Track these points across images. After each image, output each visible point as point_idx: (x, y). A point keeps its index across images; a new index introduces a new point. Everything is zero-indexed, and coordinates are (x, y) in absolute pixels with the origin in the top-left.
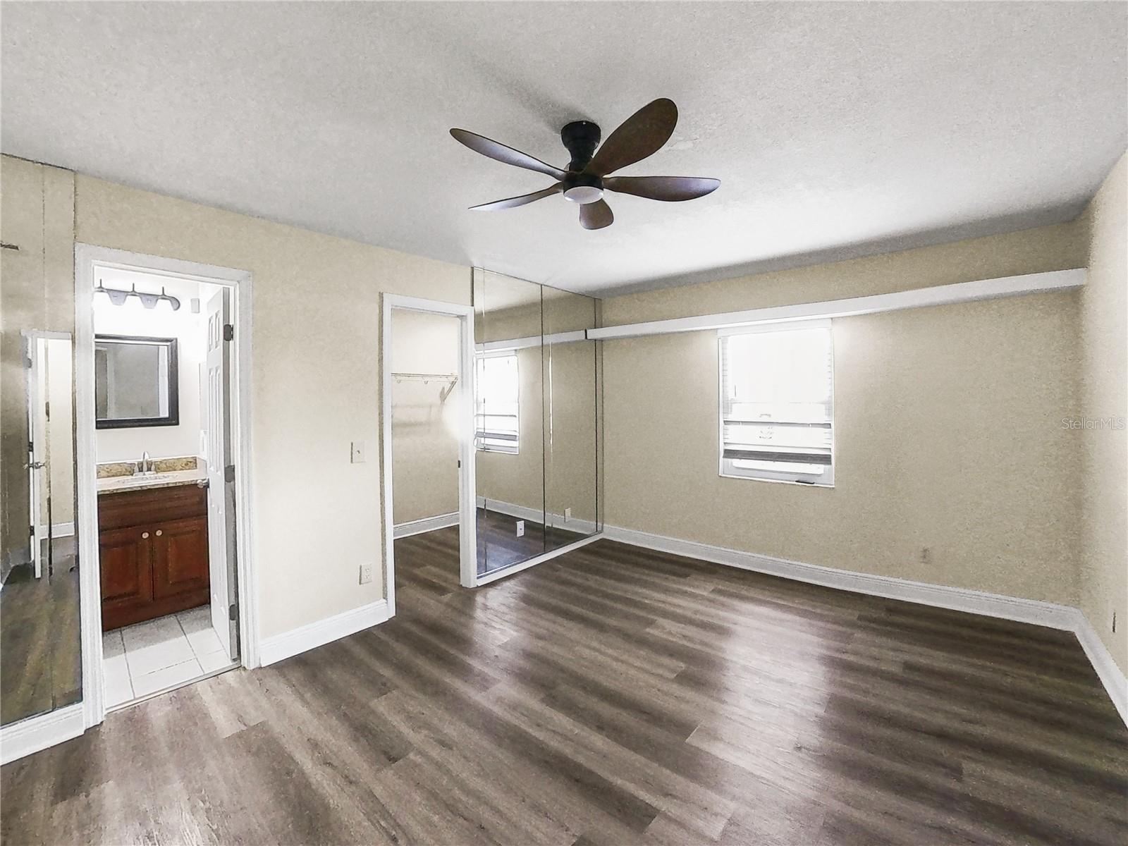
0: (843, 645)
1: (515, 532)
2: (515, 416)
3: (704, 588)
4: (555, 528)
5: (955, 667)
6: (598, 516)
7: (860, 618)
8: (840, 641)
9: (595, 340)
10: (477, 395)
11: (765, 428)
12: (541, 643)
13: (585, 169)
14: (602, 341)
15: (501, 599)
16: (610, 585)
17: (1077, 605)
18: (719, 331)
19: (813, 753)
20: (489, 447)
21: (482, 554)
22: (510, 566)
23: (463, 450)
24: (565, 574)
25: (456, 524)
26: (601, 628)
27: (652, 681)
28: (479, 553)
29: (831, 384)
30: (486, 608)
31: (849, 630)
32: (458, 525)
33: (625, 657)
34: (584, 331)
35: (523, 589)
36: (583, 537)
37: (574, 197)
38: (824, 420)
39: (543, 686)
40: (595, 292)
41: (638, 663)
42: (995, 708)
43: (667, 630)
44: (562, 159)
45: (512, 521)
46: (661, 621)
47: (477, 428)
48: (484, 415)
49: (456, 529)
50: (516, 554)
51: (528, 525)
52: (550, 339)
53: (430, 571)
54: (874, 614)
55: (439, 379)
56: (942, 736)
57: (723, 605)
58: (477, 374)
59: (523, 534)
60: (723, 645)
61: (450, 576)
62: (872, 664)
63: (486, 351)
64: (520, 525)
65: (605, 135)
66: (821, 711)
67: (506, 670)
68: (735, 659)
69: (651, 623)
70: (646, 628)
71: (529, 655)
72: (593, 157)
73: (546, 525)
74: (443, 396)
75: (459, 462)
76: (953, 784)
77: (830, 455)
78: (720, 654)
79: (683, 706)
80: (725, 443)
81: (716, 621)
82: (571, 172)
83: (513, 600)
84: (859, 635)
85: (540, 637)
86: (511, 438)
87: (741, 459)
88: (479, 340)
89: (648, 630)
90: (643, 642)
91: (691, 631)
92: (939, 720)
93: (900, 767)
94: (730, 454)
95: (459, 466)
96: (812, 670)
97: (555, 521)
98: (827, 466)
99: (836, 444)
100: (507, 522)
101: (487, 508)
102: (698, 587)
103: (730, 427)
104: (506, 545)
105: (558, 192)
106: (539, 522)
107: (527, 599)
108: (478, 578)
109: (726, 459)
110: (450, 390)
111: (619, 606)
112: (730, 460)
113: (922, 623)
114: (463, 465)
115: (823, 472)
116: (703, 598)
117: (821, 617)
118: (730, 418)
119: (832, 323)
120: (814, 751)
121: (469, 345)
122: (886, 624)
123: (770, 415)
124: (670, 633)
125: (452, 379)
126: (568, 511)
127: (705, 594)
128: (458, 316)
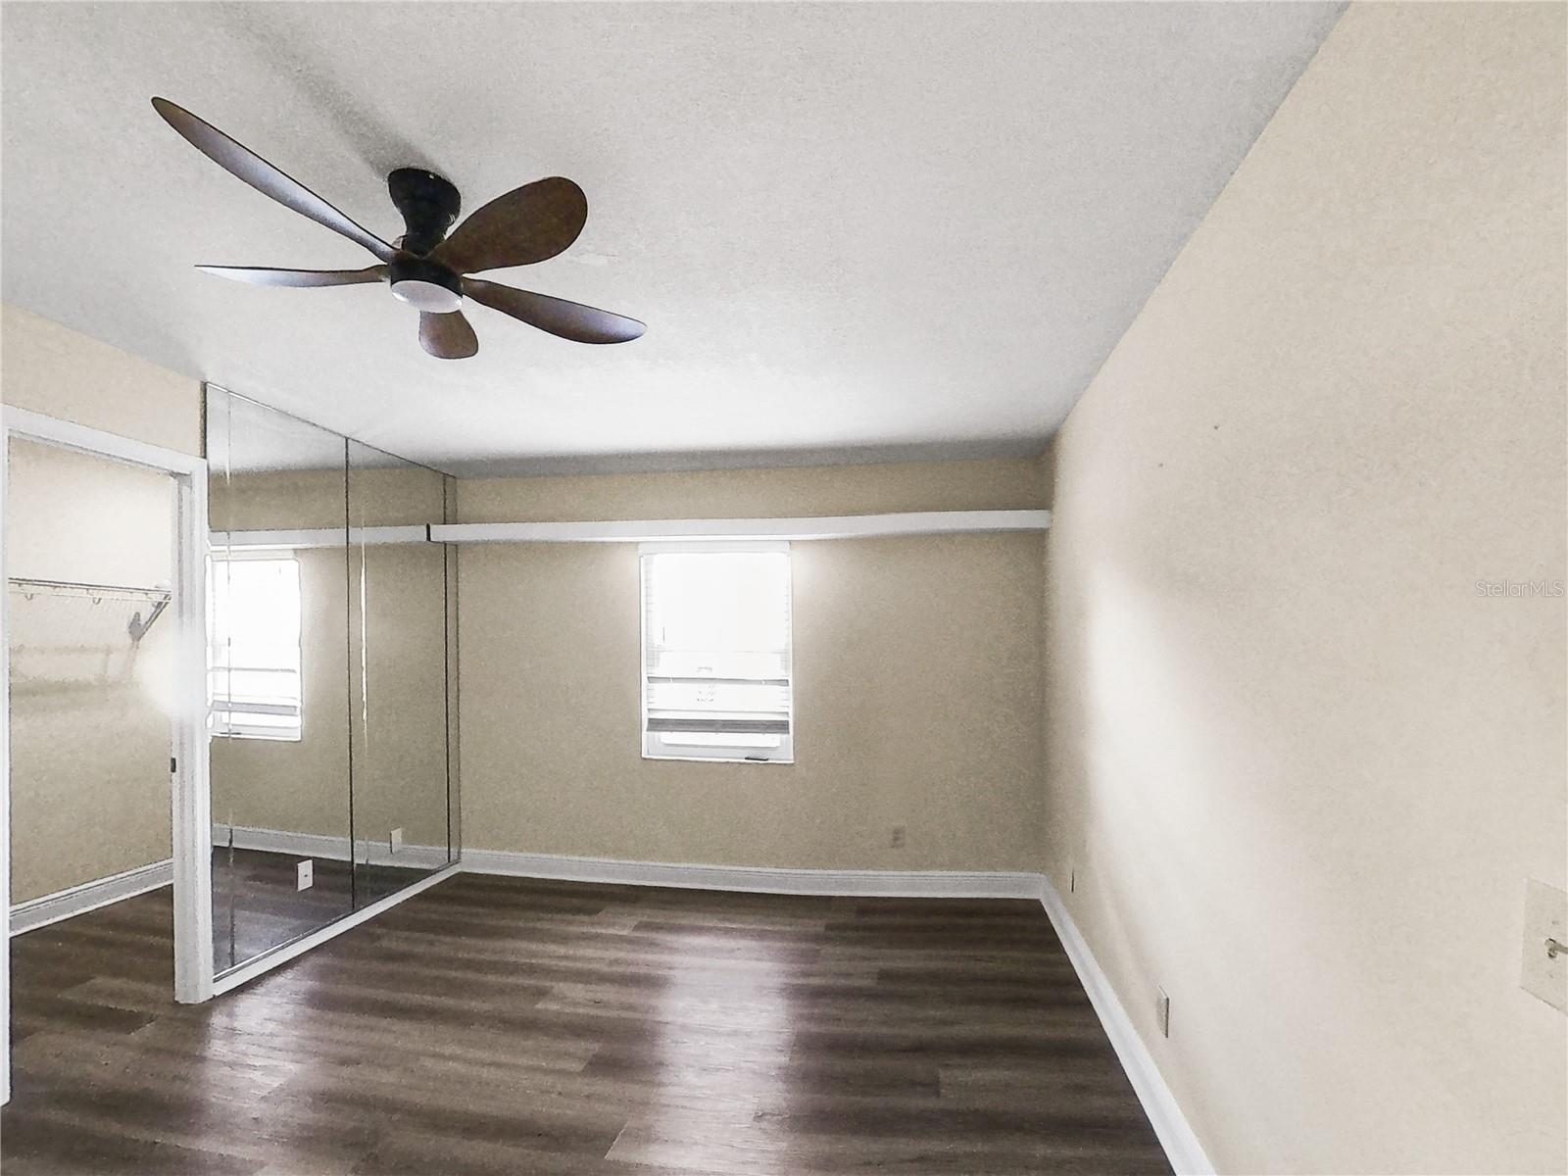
0: (808, 966)
1: (294, 882)
2: (294, 671)
3: (622, 924)
4: (372, 866)
5: (933, 965)
6: (451, 836)
7: (829, 927)
8: (806, 963)
9: (445, 544)
10: (214, 631)
11: (705, 687)
12: (346, 1071)
13: (429, 255)
14: (456, 546)
15: (265, 1012)
16: (470, 947)
17: (1042, 870)
18: (640, 546)
19: (780, 1118)
20: (240, 730)
21: (225, 935)
22: (283, 948)
23: (182, 736)
24: (393, 943)
25: (167, 883)
26: (462, 1019)
27: (548, 1080)
28: (218, 936)
29: (788, 628)
30: (232, 1033)
31: (813, 946)
32: (171, 885)
33: (503, 1058)
34: (424, 528)
35: (309, 984)
36: (425, 874)
37: (412, 297)
38: (780, 675)
39: (354, 1145)
40: (444, 464)
41: (523, 1061)
42: (970, 1000)
43: (573, 999)
44: (392, 227)
45: (290, 862)
46: (561, 987)
47: (214, 694)
48: (230, 670)
49: (166, 895)
50: (296, 923)
51: (321, 867)
52: (362, 536)
53: (105, 988)
54: (841, 919)
55: (127, 596)
56: (920, 1049)
57: (652, 944)
58: (213, 590)
59: (311, 885)
60: (653, 1002)
61: (150, 989)
62: (842, 982)
63: (232, 548)
64: (305, 869)
65: (468, 208)
66: (783, 1060)
67: (275, 1138)
68: (670, 1019)
69: (542, 993)
70: (536, 1004)
71: (326, 1099)
72: (446, 237)
73: (356, 861)
74: (137, 629)
75: (173, 760)
76: (931, 1103)
77: (788, 722)
78: (649, 1017)
79: (599, 1107)
80: (649, 710)
81: (643, 970)
82: (406, 251)
83: (290, 1007)
84: (827, 949)
85: (345, 1062)
86: (286, 710)
87: (672, 731)
88: (216, 525)
89: (540, 1006)
90: (529, 1026)
91: (608, 993)
92: (914, 1032)
93: (876, 1102)
94: (656, 725)
95: (173, 770)
96: (770, 1008)
97: (372, 853)
98: (785, 736)
99: (794, 705)
100: (278, 867)
101: (234, 845)
102: (614, 925)
103: (657, 686)
104: (278, 910)
105: (381, 281)
106: (345, 859)
107: (320, 1001)
108: (215, 981)
109: (651, 733)
110: (155, 616)
111: (491, 978)
112: (656, 734)
113: (898, 920)
114: (182, 768)
115: (778, 744)
116: (622, 939)
117: (782, 936)
118: (657, 673)
119: (790, 548)
120: (778, 1115)
121: (196, 533)
122: (856, 928)
123: (711, 669)
124: (575, 1004)
125: (159, 598)
126: (397, 835)
127: (625, 933)
128: (174, 475)
